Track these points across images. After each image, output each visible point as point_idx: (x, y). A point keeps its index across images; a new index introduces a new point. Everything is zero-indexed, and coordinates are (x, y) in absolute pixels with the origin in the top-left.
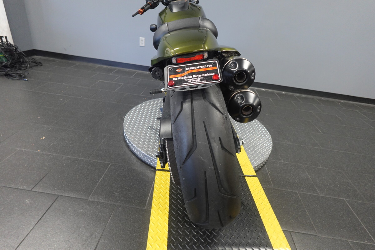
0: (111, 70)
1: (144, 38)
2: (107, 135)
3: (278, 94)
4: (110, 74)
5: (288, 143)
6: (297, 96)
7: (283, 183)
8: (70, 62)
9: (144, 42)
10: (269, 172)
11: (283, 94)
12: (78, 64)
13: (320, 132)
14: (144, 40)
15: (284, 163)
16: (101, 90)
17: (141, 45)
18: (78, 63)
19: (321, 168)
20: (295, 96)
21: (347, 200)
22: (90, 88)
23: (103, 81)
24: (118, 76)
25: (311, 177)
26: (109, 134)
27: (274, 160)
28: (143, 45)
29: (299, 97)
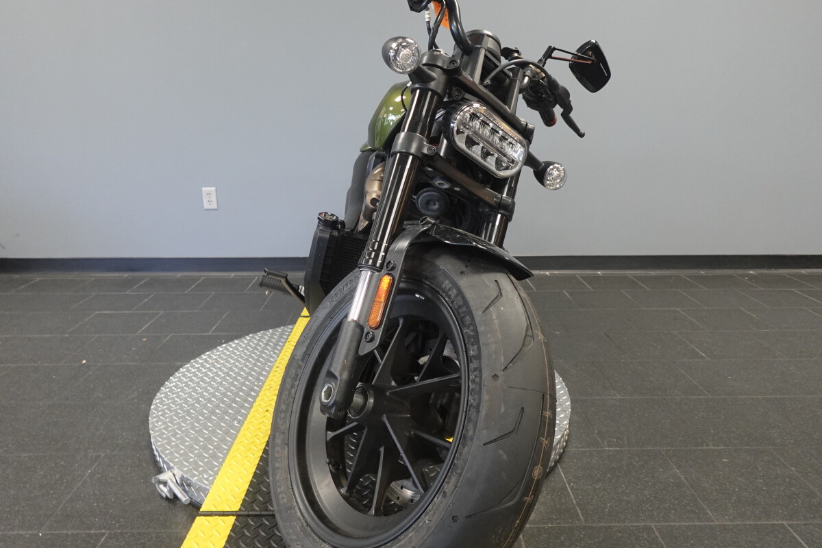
0: (129, 283)
1: (214, 188)
2: (103, 455)
3: (585, 278)
4: (127, 293)
5: (619, 397)
6: (634, 277)
7: (611, 506)
8: (16, 276)
9: (214, 199)
10: (569, 484)
11: (598, 277)
12: (38, 279)
13: (702, 357)
14: (214, 194)
15: (609, 451)
16: (97, 335)
17: (206, 206)
18: (37, 277)
19: (712, 448)
20: (629, 276)
21: (791, 526)
22: (67, 335)
23: (104, 312)
24: (149, 295)
25: (686, 478)
26: (108, 451)
27: (582, 447)
28: (214, 206)
29: (641, 279)
